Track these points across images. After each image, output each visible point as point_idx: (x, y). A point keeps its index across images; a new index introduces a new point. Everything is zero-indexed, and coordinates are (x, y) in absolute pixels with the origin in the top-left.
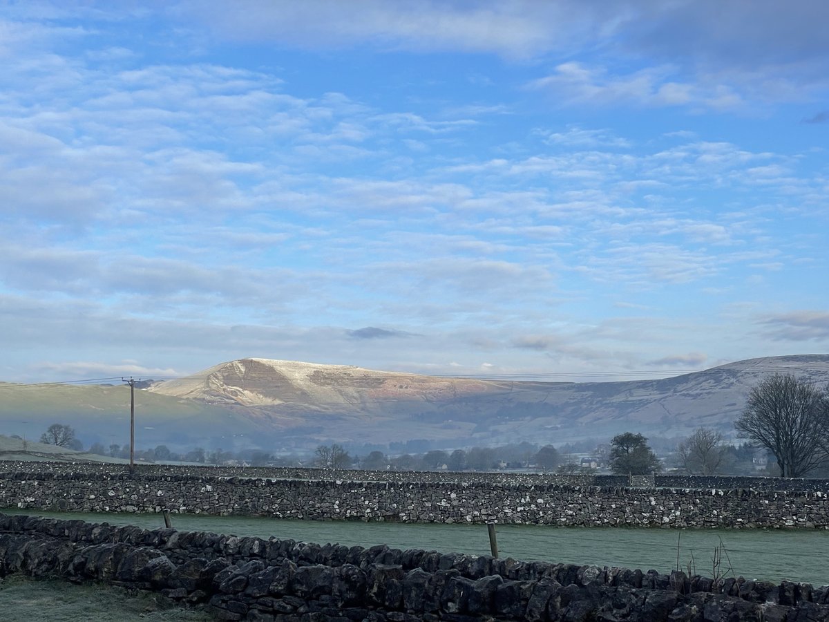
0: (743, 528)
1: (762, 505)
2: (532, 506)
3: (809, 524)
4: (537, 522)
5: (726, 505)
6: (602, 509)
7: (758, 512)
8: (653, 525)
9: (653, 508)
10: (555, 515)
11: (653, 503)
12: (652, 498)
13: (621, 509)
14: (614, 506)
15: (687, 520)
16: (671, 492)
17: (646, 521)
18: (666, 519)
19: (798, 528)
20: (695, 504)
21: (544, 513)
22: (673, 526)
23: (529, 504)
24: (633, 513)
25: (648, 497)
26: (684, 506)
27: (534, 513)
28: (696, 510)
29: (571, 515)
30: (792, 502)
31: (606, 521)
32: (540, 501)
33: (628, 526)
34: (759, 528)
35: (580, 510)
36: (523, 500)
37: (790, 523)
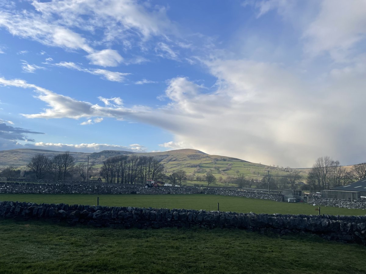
0: (63, 194)
1: (68, 188)
2: (5, 188)
3: (78, 192)
4: (6, 192)
5: (59, 188)
6: (26, 189)
7: (67, 189)
8: (40, 193)
9: (40, 189)
10: (12, 190)
11: (41, 187)
12: (41, 186)
13: (32, 189)
14: (30, 188)
15: (49, 192)
16: (46, 185)
17: (38, 192)
18: (44, 191)
19: (75, 193)
20: (52, 188)
21: (9, 190)
22: (45, 193)
23: (4, 187)
24: (35, 190)
25: (39, 186)
26: (49, 188)
27: (5, 190)
28: (52, 189)
29: (17, 190)
30: (75, 187)
31: (27, 192)
32: (8, 186)
33: (33, 193)
34: (66, 193)
35: (20, 189)
36: (3, 186)
37: (74, 192)
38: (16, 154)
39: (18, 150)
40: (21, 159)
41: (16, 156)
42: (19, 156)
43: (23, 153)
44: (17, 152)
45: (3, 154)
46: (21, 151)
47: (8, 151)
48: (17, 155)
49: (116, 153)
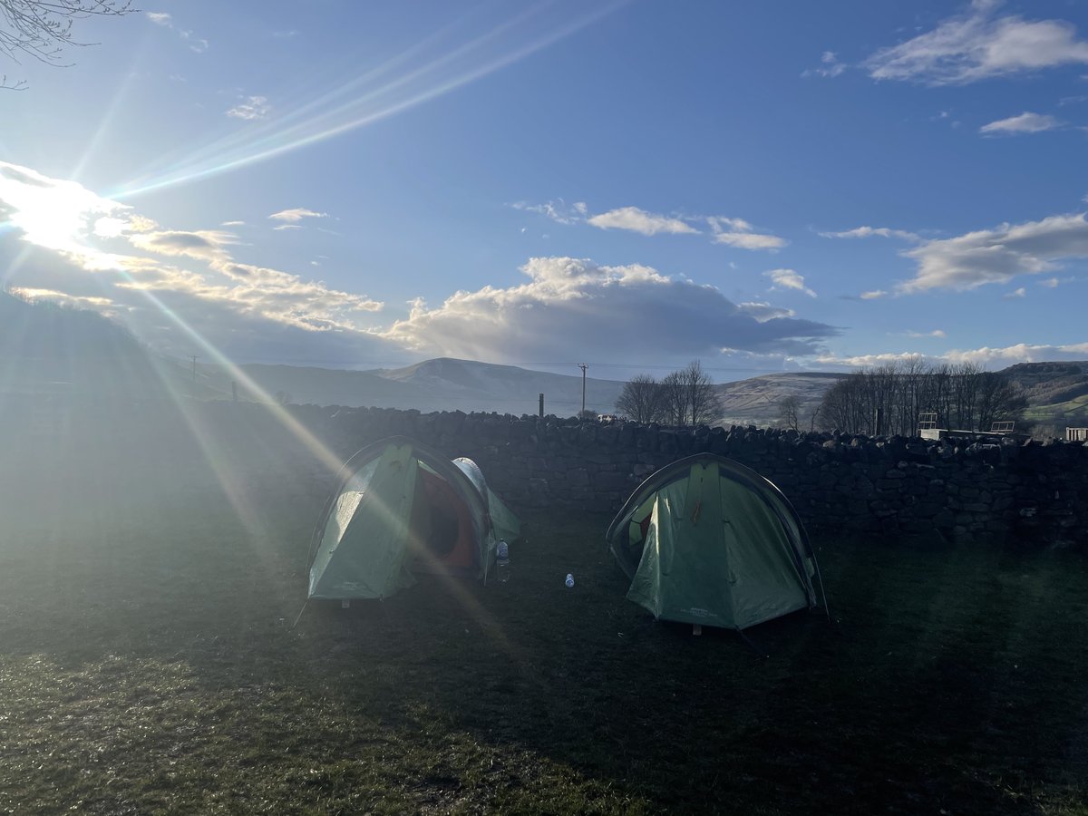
38: (762, 390)
39: (768, 379)
40: (775, 400)
41: (763, 395)
42: (771, 394)
43: (779, 385)
44: (765, 383)
45: (735, 389)
46: (776, 381)
47: (743, 383)
48: (764, 392)
49: (1064, 370)
